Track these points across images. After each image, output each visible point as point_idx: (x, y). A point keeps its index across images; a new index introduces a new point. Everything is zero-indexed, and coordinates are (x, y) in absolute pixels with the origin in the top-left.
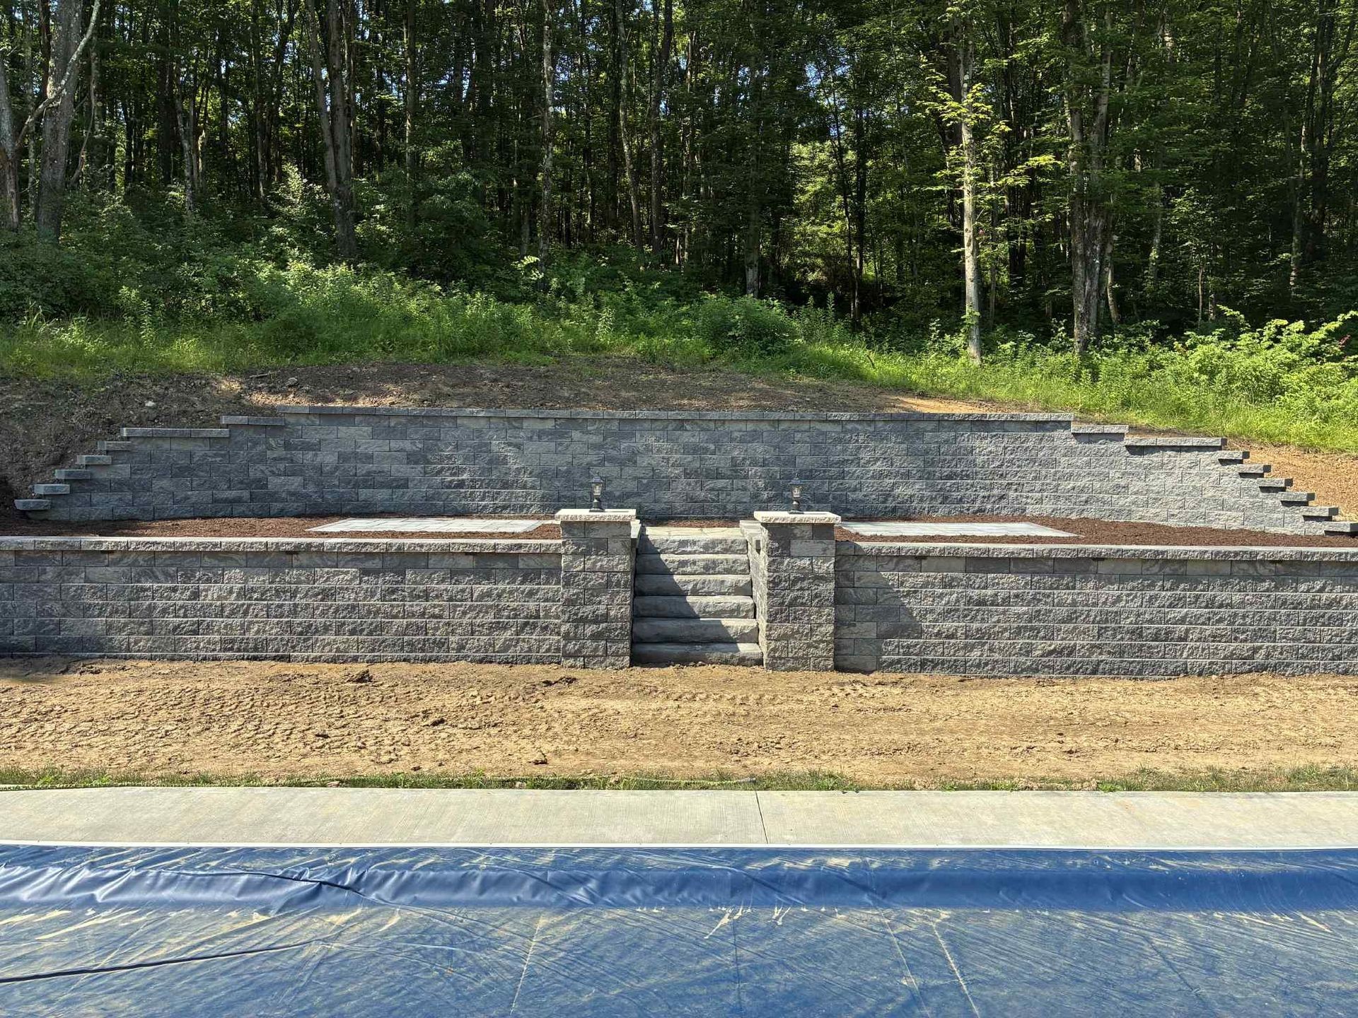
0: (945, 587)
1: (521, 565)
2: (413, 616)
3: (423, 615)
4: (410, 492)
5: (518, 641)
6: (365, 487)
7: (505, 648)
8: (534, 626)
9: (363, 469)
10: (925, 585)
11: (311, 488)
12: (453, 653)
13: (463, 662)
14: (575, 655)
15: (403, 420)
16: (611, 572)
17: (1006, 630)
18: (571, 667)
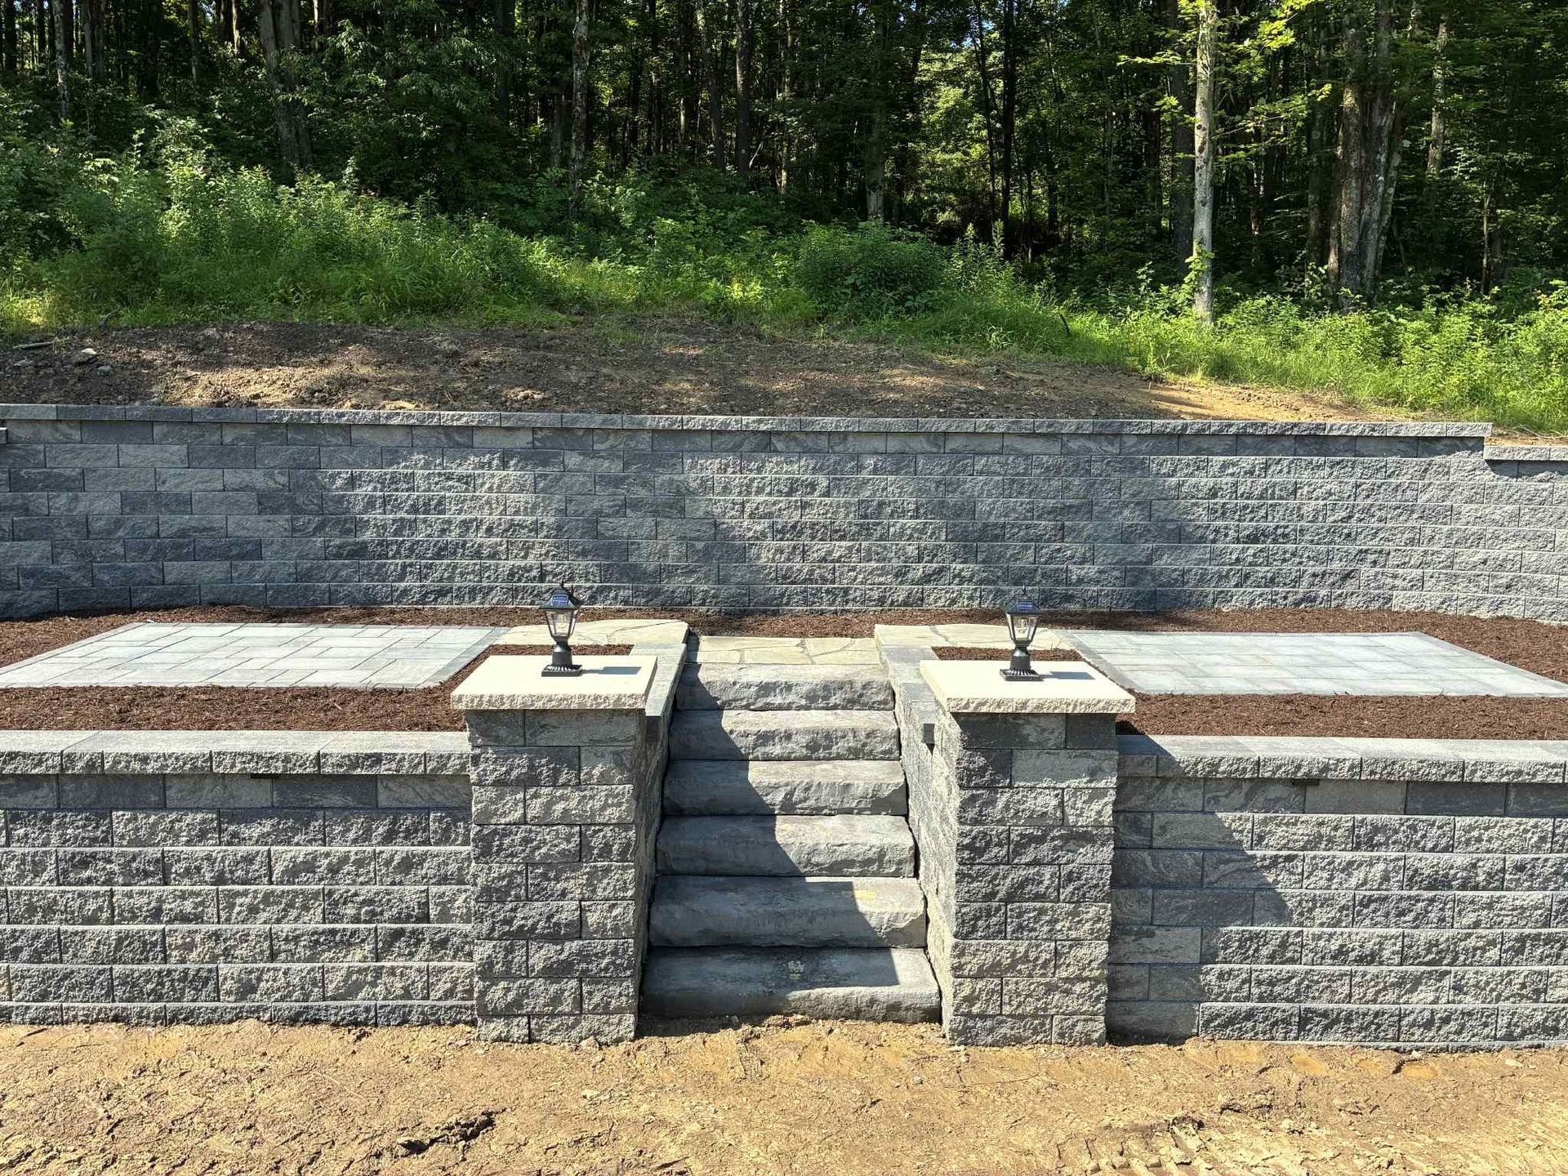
0: (1357, 848)
1: (384, 799)
2: (133, 918)
3: (156, 915)
4: (267, 564)
5: (378, 973)
6: (178, 558)
7: (351, 989)
8: (417, 938)
9: (173, 523)
10: (1313, 843)
11: (67, 561)
12: (228, 1003)
13: (252, 1021)
14: (508, 1013)
15: (248, 432)
16: (585, 825)
17: (1492, 943)
18: (499, 1039)
